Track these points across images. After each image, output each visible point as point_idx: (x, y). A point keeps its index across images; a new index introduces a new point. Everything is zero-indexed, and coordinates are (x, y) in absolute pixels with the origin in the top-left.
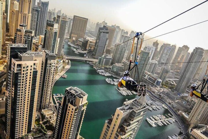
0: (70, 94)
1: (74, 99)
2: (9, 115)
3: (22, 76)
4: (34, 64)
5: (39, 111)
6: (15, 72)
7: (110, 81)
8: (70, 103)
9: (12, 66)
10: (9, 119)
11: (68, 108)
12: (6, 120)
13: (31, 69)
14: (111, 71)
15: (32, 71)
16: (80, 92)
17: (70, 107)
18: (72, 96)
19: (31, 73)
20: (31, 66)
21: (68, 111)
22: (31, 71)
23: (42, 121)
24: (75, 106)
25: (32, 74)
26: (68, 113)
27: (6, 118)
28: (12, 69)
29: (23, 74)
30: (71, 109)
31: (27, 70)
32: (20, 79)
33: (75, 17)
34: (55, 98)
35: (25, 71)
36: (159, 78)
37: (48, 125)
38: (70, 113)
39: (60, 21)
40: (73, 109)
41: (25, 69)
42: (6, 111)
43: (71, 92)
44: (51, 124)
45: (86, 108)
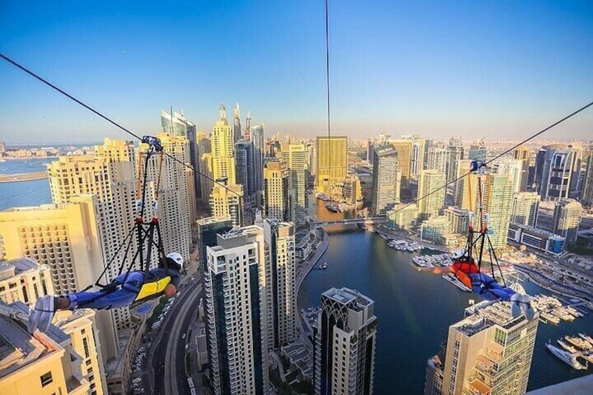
0: (341, 310)
1: (344, 315)
2: (216, 366)
3: (230, 279)
4: (250, 252)
5: (275, 351)
6: (216, 273)
7: (424, 261)
8: (337, 326)
9: (209, 261)
10: (217, 373)
11: (335, 338)
12: (212, 376)
13: (245, 263)
14: (423, 238)
15: (247, 267)
16: (355, 298)
17: (337, 335)
18: (339, 309)
19: (245, 270)
20: (244, 257)
21: (335, 345)
22: (245, 267)
23: (285, 373)
24: (348, 331)
25: (248, 272)
26: (337, 348)
27: (211, 371)
28: (210, 268)
29: (232, 275)
30: (340, 339)
31: (238, 265)
32: (226, 287)
33: (320, 139)
34: (305, 318)
35: (234, 268)
36: (556, 233)
37: (298, 382)
38: (341, 349)
39: (291, 154)
40: (345, 340)
41: (234, 265)
42: (210, 357)
43: (333, 301)
44: (304, 379)
45: (376, 334)
